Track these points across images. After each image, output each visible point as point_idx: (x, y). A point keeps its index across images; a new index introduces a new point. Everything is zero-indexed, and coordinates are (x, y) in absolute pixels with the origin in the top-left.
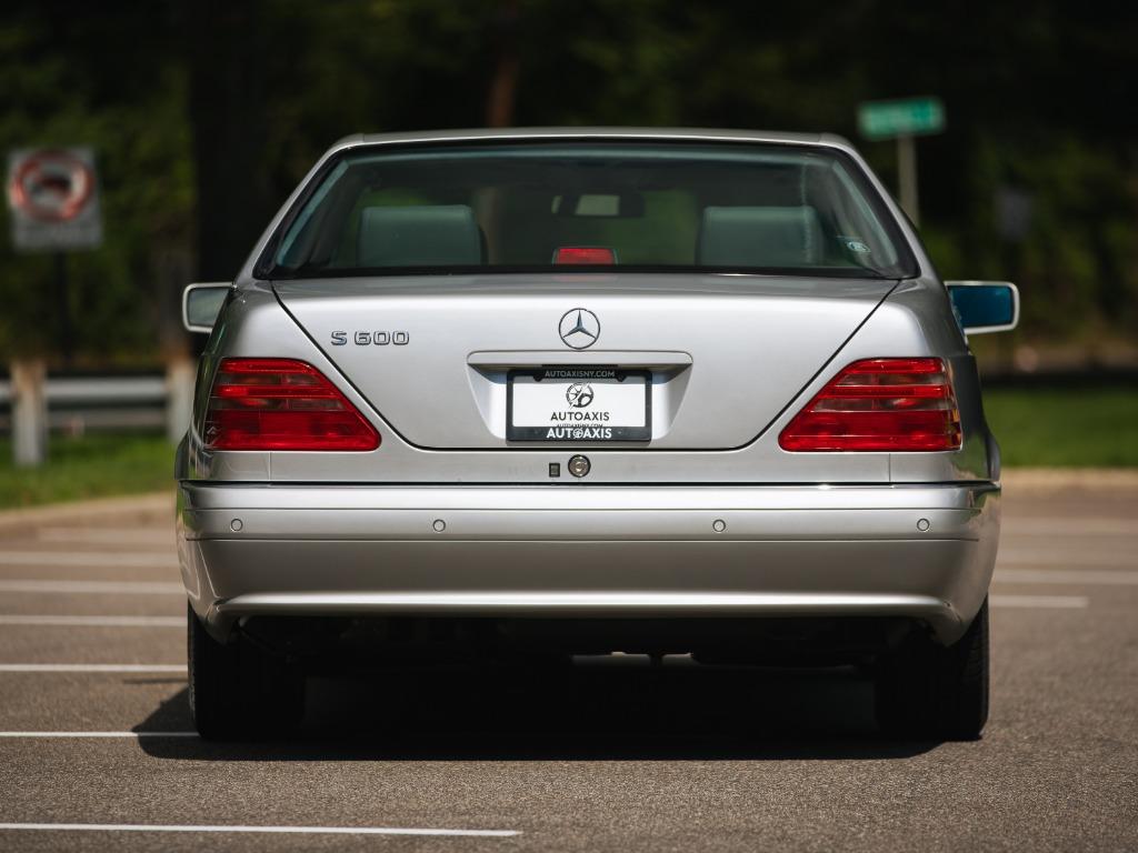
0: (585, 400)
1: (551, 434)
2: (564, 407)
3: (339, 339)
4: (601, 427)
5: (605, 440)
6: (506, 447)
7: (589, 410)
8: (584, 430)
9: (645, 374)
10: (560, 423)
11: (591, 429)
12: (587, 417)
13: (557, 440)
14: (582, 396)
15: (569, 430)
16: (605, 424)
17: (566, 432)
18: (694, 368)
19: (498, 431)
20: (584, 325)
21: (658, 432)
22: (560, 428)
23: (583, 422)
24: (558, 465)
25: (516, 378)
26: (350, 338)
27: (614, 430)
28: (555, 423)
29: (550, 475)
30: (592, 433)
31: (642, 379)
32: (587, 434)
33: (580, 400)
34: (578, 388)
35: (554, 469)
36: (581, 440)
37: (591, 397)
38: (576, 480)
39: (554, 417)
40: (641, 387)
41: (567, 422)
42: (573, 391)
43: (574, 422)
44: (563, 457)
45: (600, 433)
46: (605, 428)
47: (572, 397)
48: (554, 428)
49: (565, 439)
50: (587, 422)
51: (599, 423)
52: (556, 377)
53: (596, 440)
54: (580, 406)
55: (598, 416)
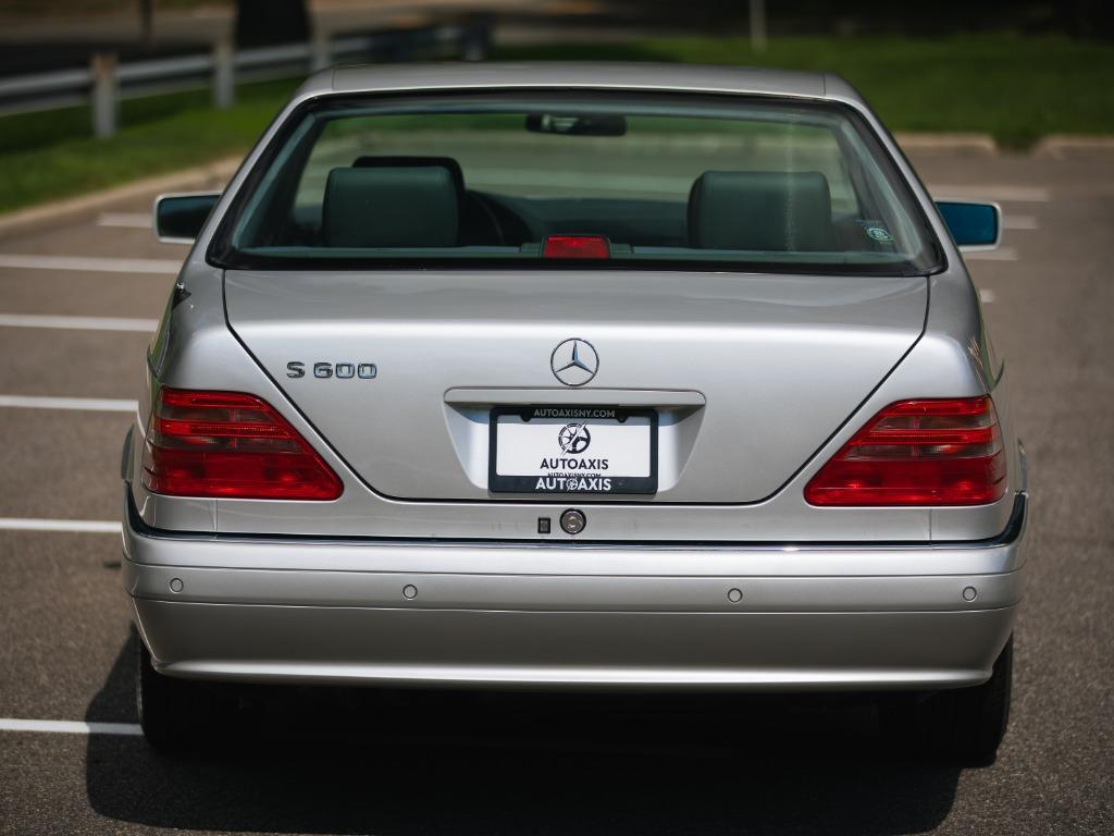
0: (581, 445)
1: (540, 485)
2: (556, 453)
3: (296, 369)
4: (598, 477)
5: (603, 492)
6: (488, 498)
7: (586, 456)
8: (579, 481)
9: (650, 414)
10: (551, 471)
11: (587, 479)
12: (583, 465)
13: (547, 491)
14: (577, 440)
15: (562, 480)
16: (603, 473)
17: (558, 483)
18: (708, 410)
19: (479, 479)
20: (581, 358)
21: (665, 483)
22: (551, 477)
23: (577, 471)
24: (549, 520)
25: (501, 418)
26: (308, 369)
27: (614, 480)
28: (545, 472)
29: (539, 532)
30: (588, 484)
31: (647, 420)
32: (583, 485)
33: (574, 445)
34: (573, 430)
35: (544, 524)
36: (576, 492)
37: (588, 441)
38: (569, 537)
39: (544, 464)
40: (645, 430)
41: (559, 470)
42: (566, 433)
43: (567, 471)
44: (554, 511)
45: (597, 484)
46: (604, 478)
47: (565, 441)
48: (544, 478)
49: (557, 490)
50: (583, 471)
51: (597, 472)
52: (547, 416)
53: (593, 491)
54: (574, 451)
55: (596, 464)
